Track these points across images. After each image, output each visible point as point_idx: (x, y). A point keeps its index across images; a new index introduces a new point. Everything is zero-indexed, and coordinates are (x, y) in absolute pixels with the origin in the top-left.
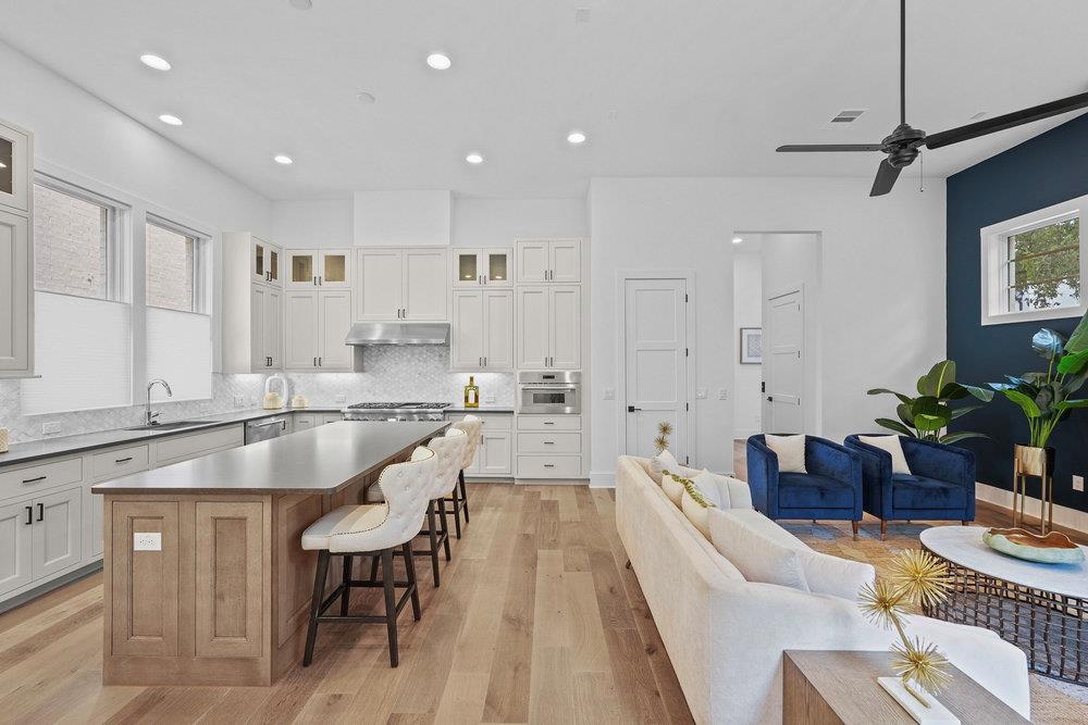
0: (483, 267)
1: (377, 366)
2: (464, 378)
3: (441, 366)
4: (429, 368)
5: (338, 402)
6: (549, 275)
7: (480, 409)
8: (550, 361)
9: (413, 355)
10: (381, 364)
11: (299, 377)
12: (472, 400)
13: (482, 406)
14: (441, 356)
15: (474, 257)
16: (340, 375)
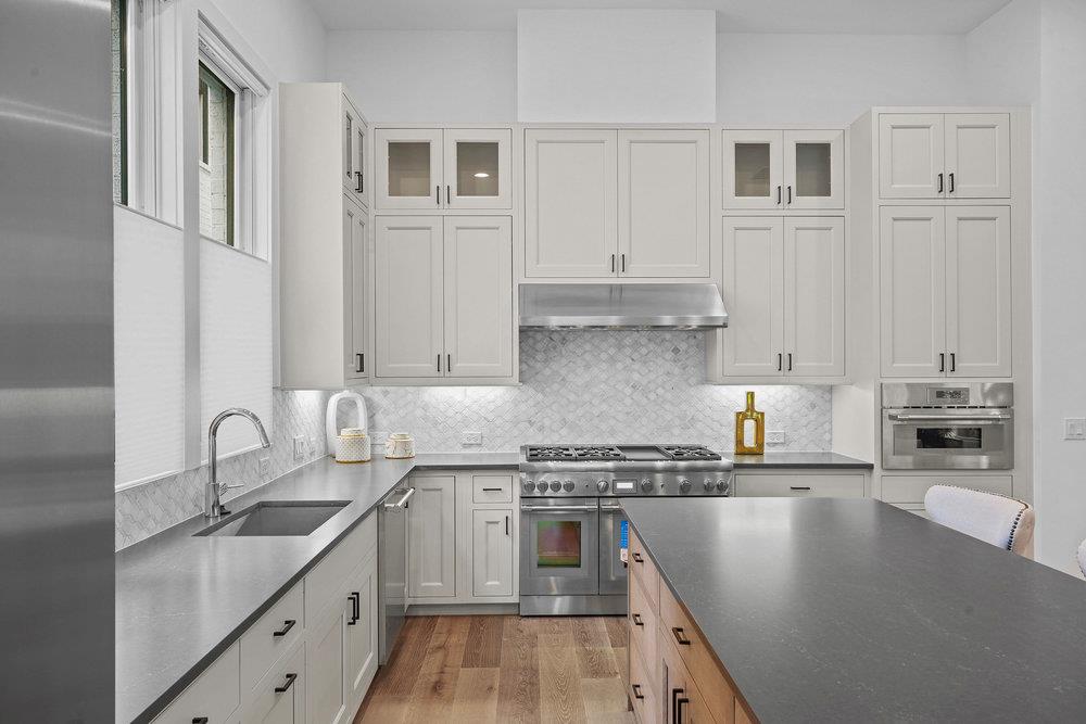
0: (783, 168)
1: (547, 372)
2: (734, 396)
3: (677, 371)
4: (652, 376)
5: (465, 446)
6: (946, 183)
7: (766, 462)
8: (948, 362)
9: (620, 347)
10: (554, 366)
11: (386, 393)
12: (749, 442)
13: (771, 454)
14: (676, 351)
15: (764, 149)
16: (470, 390)
